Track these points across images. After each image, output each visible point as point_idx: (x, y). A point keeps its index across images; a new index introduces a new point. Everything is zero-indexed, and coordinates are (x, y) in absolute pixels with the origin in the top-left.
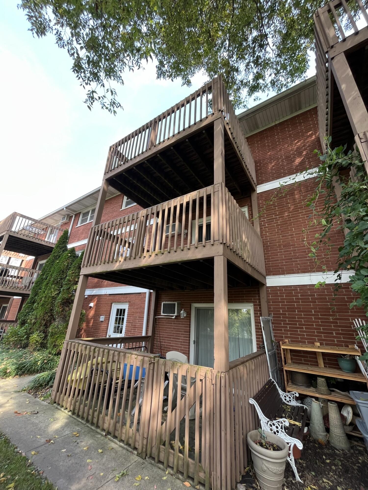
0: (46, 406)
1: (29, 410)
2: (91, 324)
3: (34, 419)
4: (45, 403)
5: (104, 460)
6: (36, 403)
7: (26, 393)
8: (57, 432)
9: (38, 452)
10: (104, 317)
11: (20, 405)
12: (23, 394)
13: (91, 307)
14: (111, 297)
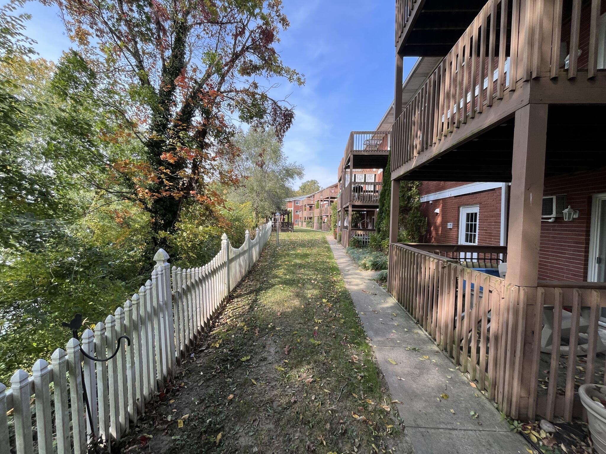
0: (384, 292)
1: (371, 292)
2: (440, 232)
3: (372, 298)
4: (384, 291)
5: (406, 336)
6: (378, 289)
7: (375, 282)
8: (383, 309)
9: (365, 314)
10: (452, 224)
11: (368, 287)
12: (373, 282)
13: (437, 213)
14: (457, 200)
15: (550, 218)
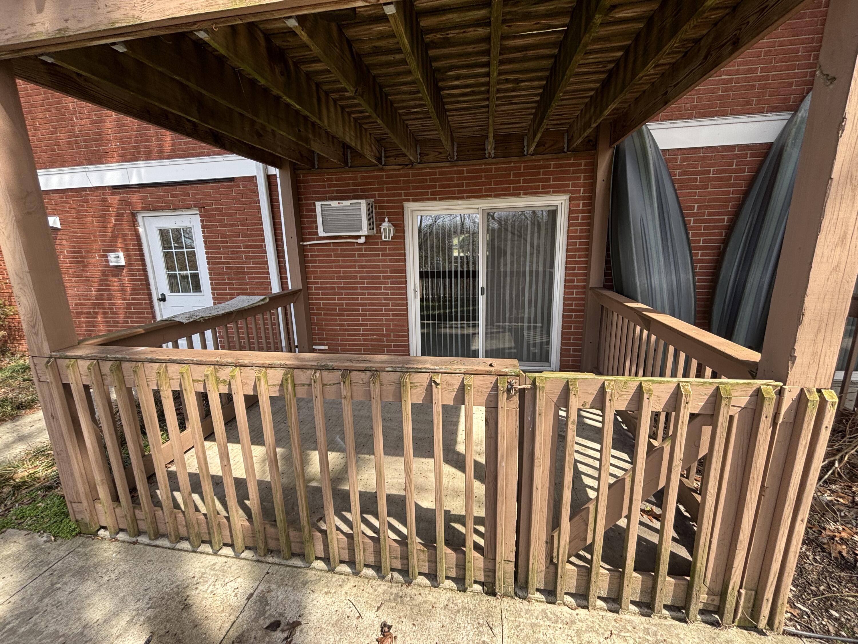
10: (121, 254)
13: (56, 229)
15: (359, 237)
